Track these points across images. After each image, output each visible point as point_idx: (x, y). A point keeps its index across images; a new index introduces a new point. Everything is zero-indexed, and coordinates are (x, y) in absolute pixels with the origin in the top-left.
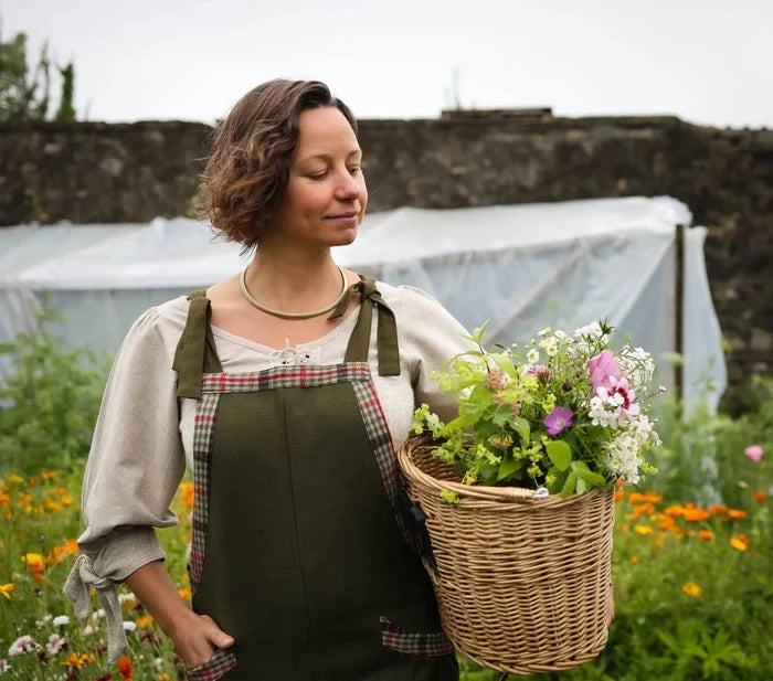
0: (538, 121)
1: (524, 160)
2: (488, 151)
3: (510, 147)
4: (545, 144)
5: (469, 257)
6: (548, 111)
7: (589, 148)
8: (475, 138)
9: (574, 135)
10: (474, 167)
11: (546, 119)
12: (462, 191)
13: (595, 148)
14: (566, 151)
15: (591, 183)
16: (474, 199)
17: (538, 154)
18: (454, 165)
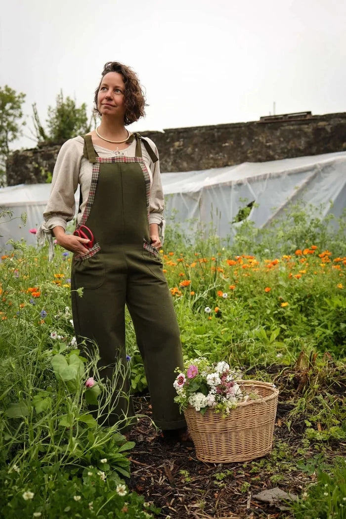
0: (305, 118)
1: (299, 137)
2: (282, 135)
3: (292, 131)
4: (308, 129)
5: (268, 176)
6: (309, 113)
7: (328, 129)
8: (276, 129)
9: (321, 124)
10: (276, 142)
11: (308, 117)
12: (271, 153)
13: (331, 128)
14: (318, 131)
15: (330, 145)
16: (277, 157)
17: (306, 133)
18: (267, 142)
